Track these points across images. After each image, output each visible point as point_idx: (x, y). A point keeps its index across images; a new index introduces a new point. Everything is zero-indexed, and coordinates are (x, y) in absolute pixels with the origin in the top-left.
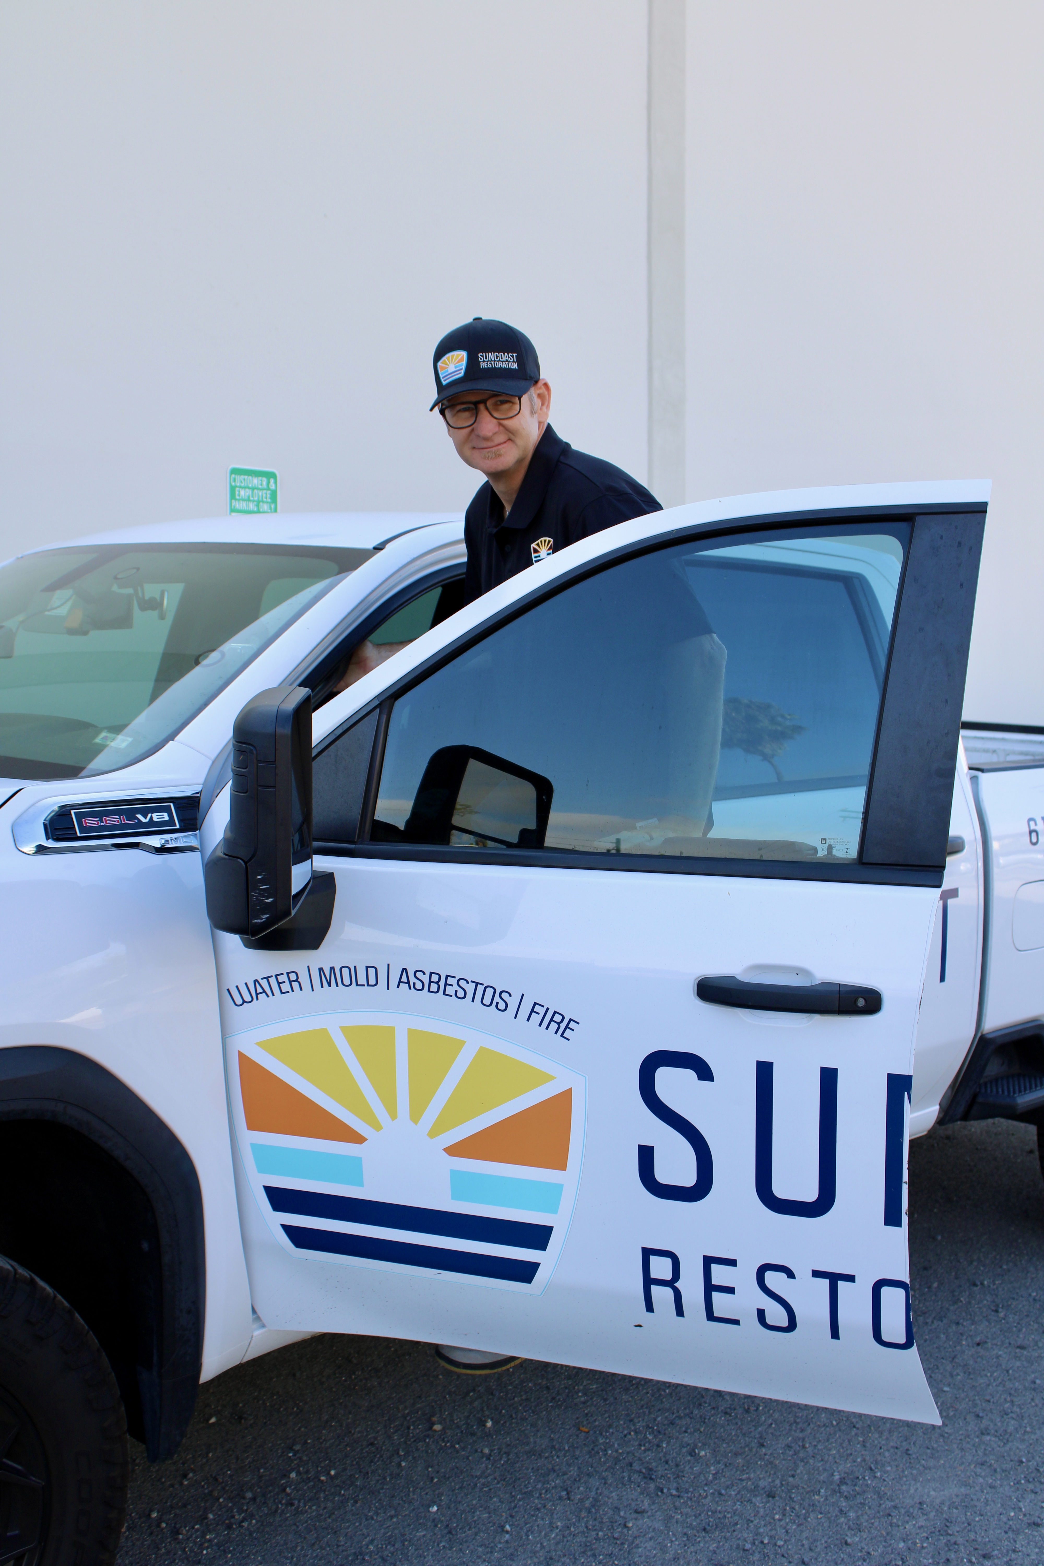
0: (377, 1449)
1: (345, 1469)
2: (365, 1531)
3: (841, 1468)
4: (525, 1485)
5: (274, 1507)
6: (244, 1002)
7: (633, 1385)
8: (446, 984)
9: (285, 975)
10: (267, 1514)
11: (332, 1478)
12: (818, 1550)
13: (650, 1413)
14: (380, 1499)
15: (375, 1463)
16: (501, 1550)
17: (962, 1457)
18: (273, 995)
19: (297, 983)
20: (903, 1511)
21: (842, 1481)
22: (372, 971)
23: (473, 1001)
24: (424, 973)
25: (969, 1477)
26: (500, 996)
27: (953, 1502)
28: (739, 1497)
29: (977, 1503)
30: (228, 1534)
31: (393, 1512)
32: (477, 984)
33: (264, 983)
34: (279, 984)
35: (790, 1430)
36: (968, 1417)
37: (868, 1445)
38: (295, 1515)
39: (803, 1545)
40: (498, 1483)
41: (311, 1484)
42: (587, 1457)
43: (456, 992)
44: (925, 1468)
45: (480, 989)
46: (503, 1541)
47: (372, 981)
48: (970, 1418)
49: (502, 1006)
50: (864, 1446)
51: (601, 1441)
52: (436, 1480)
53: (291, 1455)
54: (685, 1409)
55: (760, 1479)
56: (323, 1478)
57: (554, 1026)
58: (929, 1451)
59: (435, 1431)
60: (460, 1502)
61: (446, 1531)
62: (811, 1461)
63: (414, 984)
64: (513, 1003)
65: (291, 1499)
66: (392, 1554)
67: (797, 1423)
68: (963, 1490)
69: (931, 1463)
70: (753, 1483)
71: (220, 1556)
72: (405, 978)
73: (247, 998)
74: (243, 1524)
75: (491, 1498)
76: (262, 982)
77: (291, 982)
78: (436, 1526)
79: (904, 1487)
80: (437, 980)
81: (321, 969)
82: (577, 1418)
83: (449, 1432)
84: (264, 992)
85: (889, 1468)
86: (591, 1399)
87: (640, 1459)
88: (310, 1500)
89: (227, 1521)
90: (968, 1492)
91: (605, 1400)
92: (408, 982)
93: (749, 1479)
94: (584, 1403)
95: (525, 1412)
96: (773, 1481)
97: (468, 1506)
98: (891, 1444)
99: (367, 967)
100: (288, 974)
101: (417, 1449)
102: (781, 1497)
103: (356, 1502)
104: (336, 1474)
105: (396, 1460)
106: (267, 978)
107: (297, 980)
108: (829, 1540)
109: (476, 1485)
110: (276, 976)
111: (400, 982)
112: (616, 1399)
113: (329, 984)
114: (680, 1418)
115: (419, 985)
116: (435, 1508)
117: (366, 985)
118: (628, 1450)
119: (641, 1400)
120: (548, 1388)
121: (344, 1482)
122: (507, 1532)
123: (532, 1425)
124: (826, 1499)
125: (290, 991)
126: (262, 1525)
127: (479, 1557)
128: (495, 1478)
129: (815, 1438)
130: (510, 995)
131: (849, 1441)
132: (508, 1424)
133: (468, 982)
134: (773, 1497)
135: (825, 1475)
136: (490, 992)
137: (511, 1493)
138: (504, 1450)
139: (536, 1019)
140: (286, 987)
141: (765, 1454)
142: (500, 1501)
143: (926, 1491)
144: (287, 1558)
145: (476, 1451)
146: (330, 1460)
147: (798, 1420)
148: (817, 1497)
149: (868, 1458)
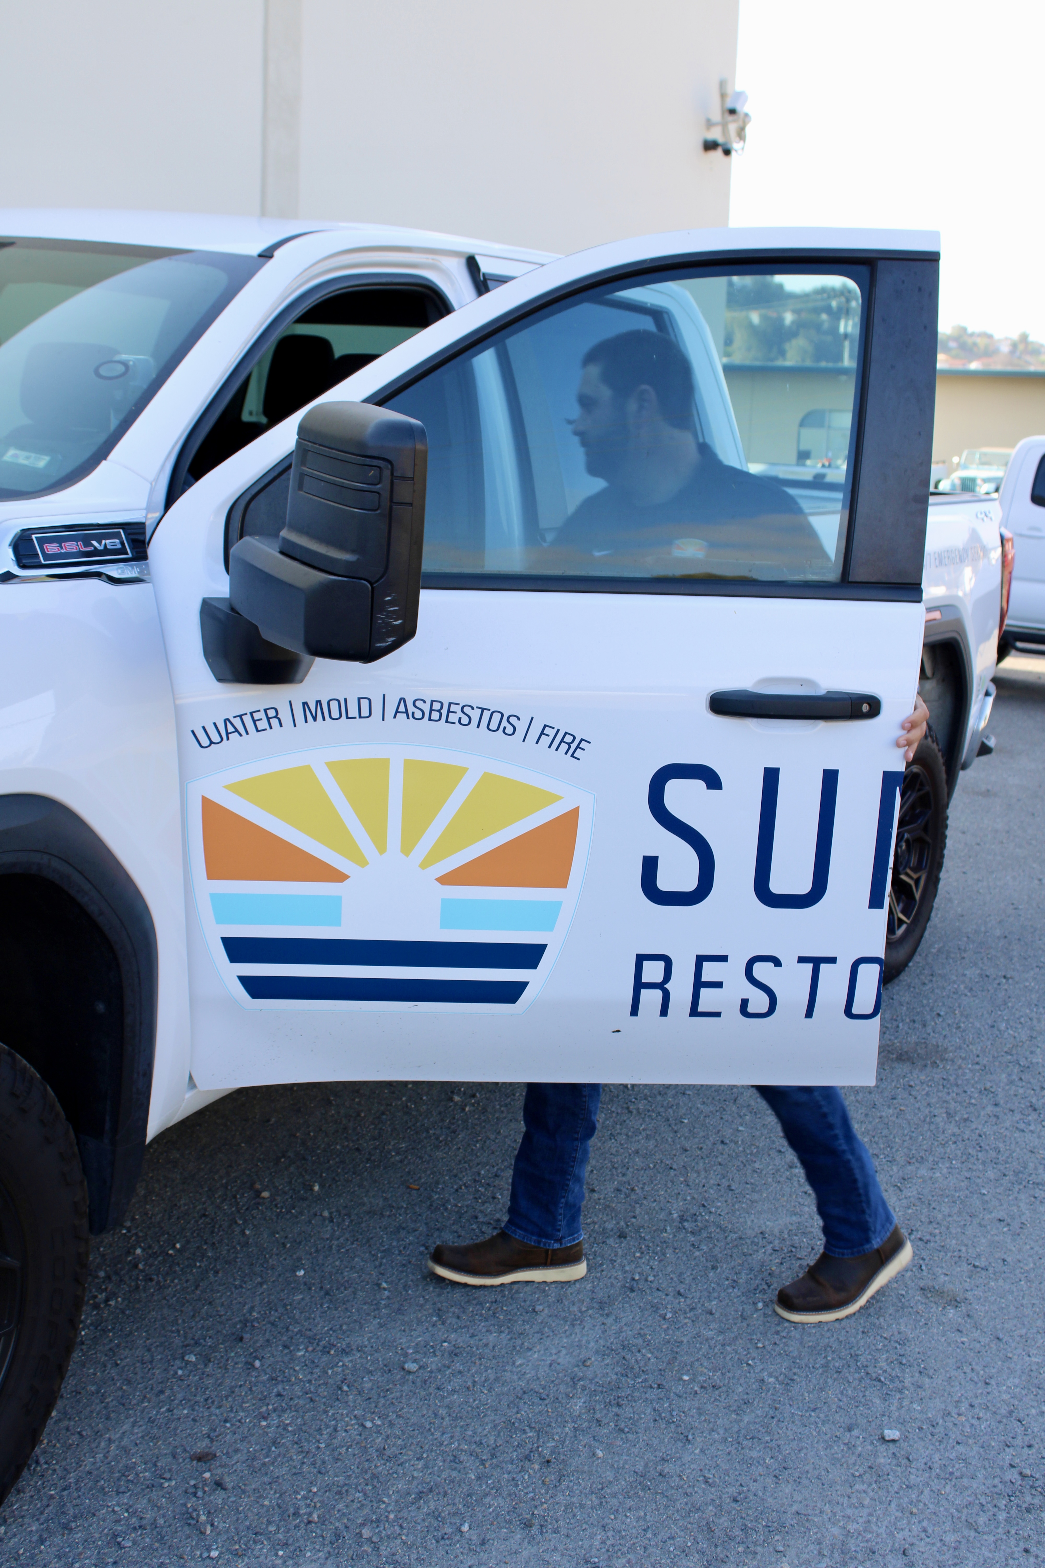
0: (212, 1220)
1: (188, 1242)
2: (240, 1300)
3: (675, 1206)
4: (381, 1244)
5: (133, 1284)
6: (211, 743)
7: (441, 1142)
8: (449, 711)
9: (263, 712)
10: (130, 1291)
11: (178, 1250)
12: (687, 1282)
13: (471, 1168)
14: (240, 1268)
15: (217, 1234)
16: (386, 1306)
17: (781, 1189)
18: (247, 733)
19: (276, 720)
20: (749, 1241)
21: (682, 1219)
22: (365, 704)
23: (478, 727)
24: (425, 702)
25: (795, 1207)
26: (508, 720)
27: (791, 1230)
28: (592, 1239)
29: (813, 1230)
30: (97, 1314)
31: (259, 1279)
32: (483, 709)
33: (237, 722)
34: (254, 721)
35: (612, 1175)
36: (771, 1153)
37: (690, 1183)
38: (159, 1289)
39: (672, 1279)
40: (352, 1243)
41: (160, 1258)
42: (429, 1213)
43: (460, 719)
44: (753, 1202)
45: (487, 714)
46: (384, 1297)
47: (365, 712)
48: (773, 1153)
49: (509, 730)
50: (688, 1185)
51: (436, 1197)
52: (288, 1245)
53: (124, 1231)
54: (503, 1161)
55: (605, 1222)
56: (171, 1252)
57: (564, 747)
58: (748, 1186)
59: (264, 1198)
60: (323, 1265)
61: (322, 1293)
62: (645, 1202)
63: (413, 713)
64: (521, 727)
65: (147, 1275)
66: (279, 1318)
67: (616, 1169)
68: (794, 1218)
69: (756, 1196)
70: (600, 1227)
71: (101, 1335)
72: (403, 708)
73: (215, 738)
74: (111, 1303)
75: (353, 1259)
76: (234, 721)
77: (268, 719)
78: (310, 1289)
79: (742, 1220)
80: (439, 708)
81: (305, 704)
82: (402, 1177)
83: (279, 1199)
84: (237, 731)
85: (719, 1204)
86: (406, 1157)
87: (481, 1211)
88: (167, 1274)
89: (91, 1302)
90: (799, 1220)
91: (421, 1158)
92: (407, 712)
93: (594, 1223)
94: (401, 1161)
95: (346, 1173)
96: (618, 1223)
97: (333, 1267)
98: (712, 1182)
99: (359, 699)
100: (265, 710)
101: (254, 1218)
102: (632, 1237)
103: (217, 1272)
104: (182, 1246)
105: (237, 1230)
106: (241, 716)
107: (276, 717)
108: (694, 1272)
109: (331, 1247)
110: (251, 713)
111: (397, 712)
112: (430, 1156)
113: (315, 719)
114: (502, 1170)
115: (418, 714)
116: (302, 1273)
117: (357, 716)
118: (466, 1203)
119: (456, 1155)
120: (358, 1150)
121: (194, 1254)
122: (385, 1289)
123: (359, 1186)
124: (675, 1236)
125: (268, 728)
126: (130, 1302)
127: (368, 1314)
128: (347, 1240)
129: (639, 1181)
130: (519, 719)
131: (672, 1182)
132: (334, 1187)
133: (473, 709)
134: (625, 1238)
135: (663, 1214)
136: (496, 717)
137: (370, 1252)
138: (343, 1212)
139: (546, 741)
140: (261, 725)
141: (599, 1199)
142: (363, 1261)
143: (762, 1222)
144: (173, 1332)
145: (315, 1215)
146: (168, 1233)
147: (616, 1166)
148: (665, 1235)
149: (696, 1196)
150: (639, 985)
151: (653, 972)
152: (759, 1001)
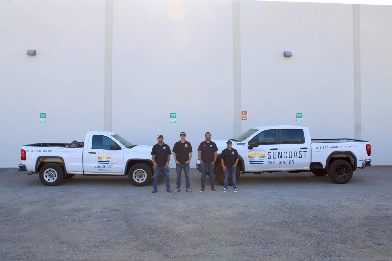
57: (264, 151)
73: (249, 152)
80: (259, 150)
100: (251, 150)
150: (268, 163)
151: (269, 162)
152: (274, 164)
